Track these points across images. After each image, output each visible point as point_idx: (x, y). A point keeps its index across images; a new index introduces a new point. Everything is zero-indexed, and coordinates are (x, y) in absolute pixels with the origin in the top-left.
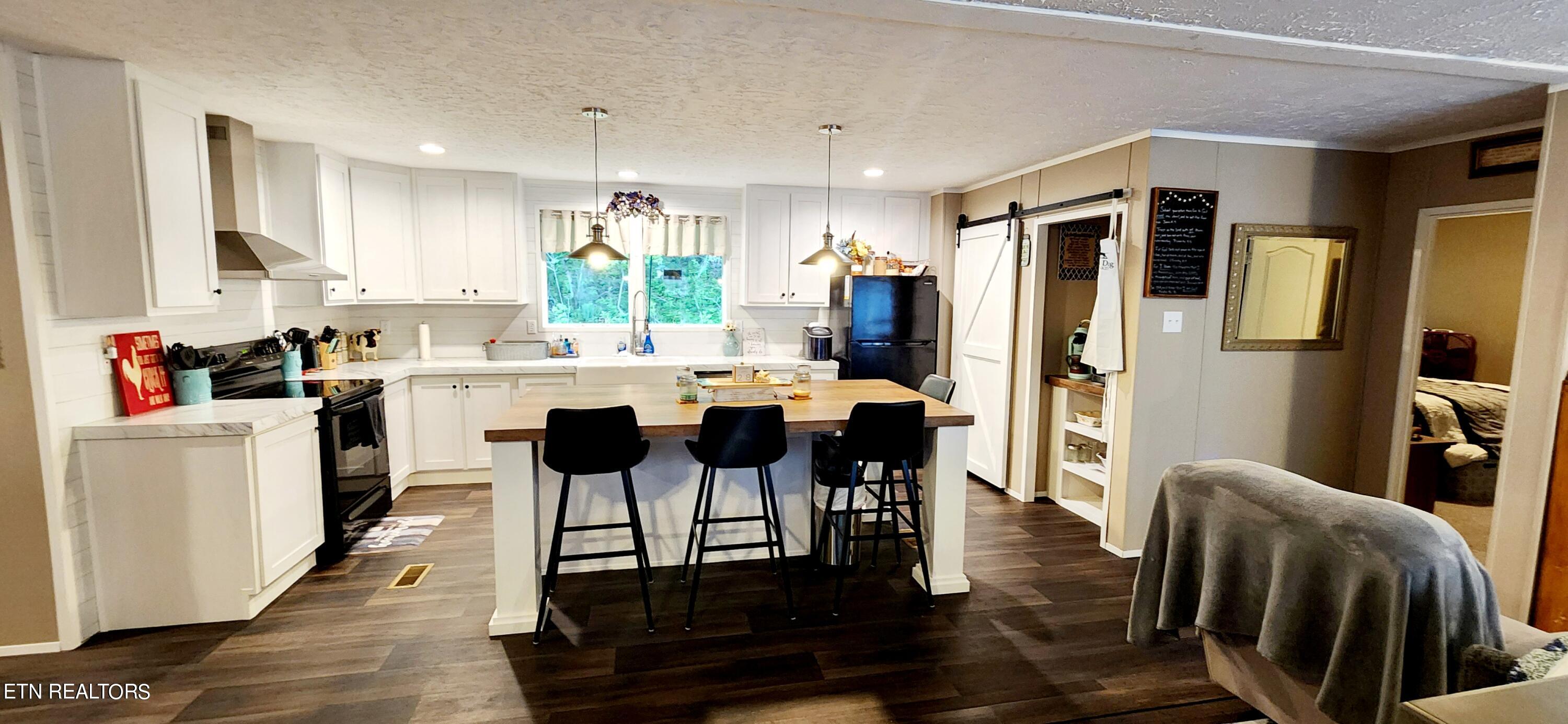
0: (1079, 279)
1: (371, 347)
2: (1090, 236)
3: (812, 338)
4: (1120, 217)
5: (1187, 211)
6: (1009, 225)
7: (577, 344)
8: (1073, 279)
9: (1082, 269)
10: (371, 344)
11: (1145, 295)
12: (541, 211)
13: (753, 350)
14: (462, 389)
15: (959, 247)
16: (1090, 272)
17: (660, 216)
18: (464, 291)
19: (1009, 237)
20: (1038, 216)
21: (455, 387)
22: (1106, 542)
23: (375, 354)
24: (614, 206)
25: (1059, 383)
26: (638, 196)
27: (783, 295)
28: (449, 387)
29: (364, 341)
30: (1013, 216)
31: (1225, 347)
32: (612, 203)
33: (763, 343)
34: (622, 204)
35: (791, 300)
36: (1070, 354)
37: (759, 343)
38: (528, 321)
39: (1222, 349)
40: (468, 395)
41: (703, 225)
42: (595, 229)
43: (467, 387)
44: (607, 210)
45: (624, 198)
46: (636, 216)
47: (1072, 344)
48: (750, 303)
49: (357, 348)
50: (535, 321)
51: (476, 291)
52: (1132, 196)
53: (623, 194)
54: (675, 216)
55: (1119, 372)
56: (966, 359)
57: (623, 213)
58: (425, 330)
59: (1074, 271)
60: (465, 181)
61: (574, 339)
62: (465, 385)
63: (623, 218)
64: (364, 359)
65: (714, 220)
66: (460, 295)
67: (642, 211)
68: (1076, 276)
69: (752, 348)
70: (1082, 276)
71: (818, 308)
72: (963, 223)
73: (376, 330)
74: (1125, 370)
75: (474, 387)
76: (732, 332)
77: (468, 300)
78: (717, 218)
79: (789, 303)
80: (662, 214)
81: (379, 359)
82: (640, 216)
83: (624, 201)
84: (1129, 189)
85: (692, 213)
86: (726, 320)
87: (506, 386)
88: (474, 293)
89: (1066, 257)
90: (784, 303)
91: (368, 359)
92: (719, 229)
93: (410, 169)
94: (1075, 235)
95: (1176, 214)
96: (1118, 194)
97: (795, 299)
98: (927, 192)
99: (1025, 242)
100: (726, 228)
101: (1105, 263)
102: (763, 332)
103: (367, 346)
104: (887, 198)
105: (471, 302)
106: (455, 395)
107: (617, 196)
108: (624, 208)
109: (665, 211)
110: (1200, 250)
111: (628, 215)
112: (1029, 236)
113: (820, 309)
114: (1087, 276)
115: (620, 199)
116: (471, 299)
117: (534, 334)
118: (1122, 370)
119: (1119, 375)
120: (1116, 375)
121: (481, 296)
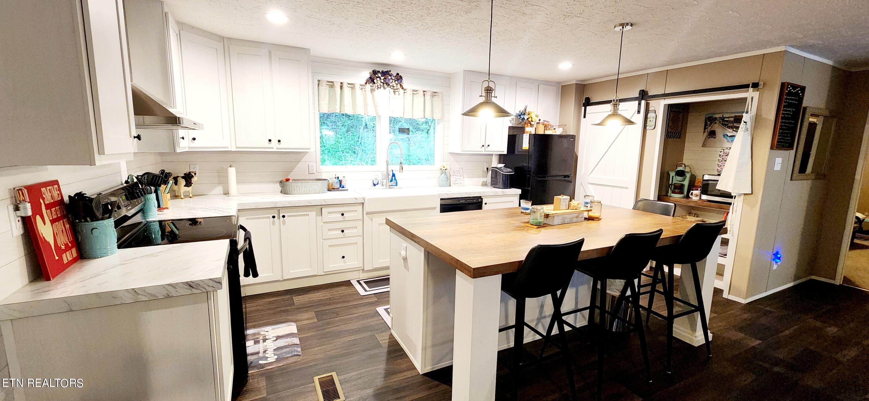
0: (674, 138)
1: (188, 187)
2: (681, 112)
4: (752, 99)
5: (792, 98)
6: (640, 104)
7: (345, 181)
9: (678, 132)
10: (188, 184)
11: (772, 148)
12: (319, 81)
13: (456, 182)
14: (279, 218)
15: (585, 117)
17: (401, 89)
18: (270, 141)
19: (639, 112)
20: (664, 99)
21: (274, 217)
22: (729, 294)
23: (190, 192)
24: (371, 80)
25: (670, 200)
26: (389, 74)
27: (483, 146)
28: (269, 218)
29: (183, 182)
30: (642, 99)
31: (793, 178)
32: (370, 78)
33: (462, 178)
34: (378, 79)
35: (486, 149)
36: (670, 183)
37: (460, 178)
38: (309, 164)
39: (791, 180)
40: (284, 223)
41: (428, 97)
43: (284, 216)
44: (366, 83)
45: (380, 75)
46: (386, 89)
47: (673, 177)
48: (464, 151)
49: (175, 188)
50: (315, 164)
51: (279, 141)
52: (763, 87)
53: (379, 72)
54: (410, 90)
55: (745, 194)
56: (590, 186)
57: (378, 85)
58: (232, 172)
59: (672, 134)
60: (270, 52)
61: (344, 177)
62: (281, 215)
63: (376, 89)
64: (184, 197)
65: (434, 94)
66: (267, 144)
67: (391, 85)
68: (673, 136)
69: (456, 181)
71: (492, 155)
72: (588, 103)
73: (193, 172)
74: (752, 193)
75: (288, 216)
76: (444, 171)
77: (273, 148)
78: (436, 93)
79: (485, 151)
80: (403, 88)
81: (194, 196)
82: (388, 89)
83: (379, 77)
84: (762, 83)
85: (421, 89)
86: (438, 164)
87: (313, 214)
88: (277, 142)
89: (670, 125)
90: (482, 151)
92: (437, 101)
94: (675, 112)
95: (789, 99)
96: (755, 86)
97: (489, 149)
98: (559, 83)
99: (651, 115)
100: (442, 100)
101: (746, 128)
102: (462, 170)
103: (185, 186)
104: (540, 85)
105: (274, 150)
106: (274, 223)
107: (375, 72)
108: (378, 82)
109: (405, 86)
111: (380, 88)
112: (655, 111)
113: (493, 155)
114: (677, 137)
115: (377, 75)
116: (275, 146)
117: (314, 173)
118: (751, 193)
119: (746, 196)
120: (743, 196)
121: (282, 145)
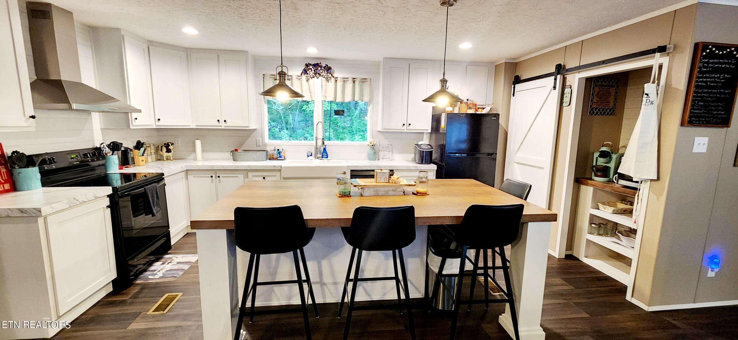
0: (602, 115)
1: (168, 153)
2: (613, 86)
3: (420, 150)
4: (661, 67)
5: (720, 61)
6: (555, 79)
7: (284, 152)
8: (599, 115)
9: (605, 108)
10: (168, 151)
11: (682, 124)
12: (264, 75)
13: (385, 157)
14: (216, 178)
15: (514, 96)
16: (610, 111)
17: (332, 78)
18: (218, 121)
19: (555, 88)
20: (579, 72)
21: (212, 177)
22: (632, 297)
23: (171, 156)
24: (305, 72)
26: (319, 66)
27: (404, 125)
28: (209, 177)
29: (164, 149)
30: (558, 73)
32: (304, 70)
33: (391, 153)
34: (310, 70)
35: (408, 128)
36: (594, 164)
37: (389, 153)
38: (257, 139)
39: (734, 166)
40: (220, 181)
41: (357, 83)
42: (280, 74)
43: (219, 177)
44: (301, 74)
45: (311, 67)
46: (318, 78)
47: (597, 158)
48: (384, 129)
49: (161, 153)
50: (261, 139)
51: (225, 121)
52: (674, 50)
53: (310, 65)
54: (341, 78)
55: (652, 180)
56: (516, 165)
57: (310, 76)
58: (198, 143)
59: (599, 110)
60: (218, 56)
61: (283, 149)
62: (217, 175)
63: (310, 79)
64: (165, 159)
65: (364, 80)
66: (217, 123)
67: (322, 74)
68: (601, 113)
69: (384, 156)
70: (604, 113)
71: (423, 133)
72: (517, 80)
73: (170, 143)
74: (658, 179)
75: (223, 177)
76: (373, 146)
77: (221, 126)
78: (365, 79)
79: (407, 130)
80: (333, 77)
81: (173, 159)
82: (320, 78)
83: (311, 69)
84: (672, 46)
85: (350, 76)
86: (369, 139)
87: (241, 176)
88: (224, 122)
89: (595, 100)
90: (404, 130)
91: (167, 159)
92: (366, 86)
93: (187, 48)
94: (602, 86)
95: (712, 63)
96: (662, 49)
97: (410, 127)
98: (492, 63)
99: (567, 90)
100: (370, 85)
101: (648, 101)
102: (391, 146)
103: (166, 152)
104: (468, 66)
105: (223, 128)
106: (212, 181)
107: (307, 65)
108: (311, 73)
109: (335, 75)
110: (727, 91)
111: (313, 77)
112: (571, 86)
113: (424, 133)
114: (608, 113)
115: (309, 68)
116: (223, 125)
117: (260, 146)
118: (656, 179)
119: (652, 183)
120: (649, 182)
121: (228, 124)
